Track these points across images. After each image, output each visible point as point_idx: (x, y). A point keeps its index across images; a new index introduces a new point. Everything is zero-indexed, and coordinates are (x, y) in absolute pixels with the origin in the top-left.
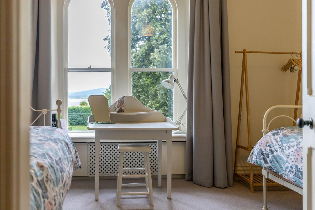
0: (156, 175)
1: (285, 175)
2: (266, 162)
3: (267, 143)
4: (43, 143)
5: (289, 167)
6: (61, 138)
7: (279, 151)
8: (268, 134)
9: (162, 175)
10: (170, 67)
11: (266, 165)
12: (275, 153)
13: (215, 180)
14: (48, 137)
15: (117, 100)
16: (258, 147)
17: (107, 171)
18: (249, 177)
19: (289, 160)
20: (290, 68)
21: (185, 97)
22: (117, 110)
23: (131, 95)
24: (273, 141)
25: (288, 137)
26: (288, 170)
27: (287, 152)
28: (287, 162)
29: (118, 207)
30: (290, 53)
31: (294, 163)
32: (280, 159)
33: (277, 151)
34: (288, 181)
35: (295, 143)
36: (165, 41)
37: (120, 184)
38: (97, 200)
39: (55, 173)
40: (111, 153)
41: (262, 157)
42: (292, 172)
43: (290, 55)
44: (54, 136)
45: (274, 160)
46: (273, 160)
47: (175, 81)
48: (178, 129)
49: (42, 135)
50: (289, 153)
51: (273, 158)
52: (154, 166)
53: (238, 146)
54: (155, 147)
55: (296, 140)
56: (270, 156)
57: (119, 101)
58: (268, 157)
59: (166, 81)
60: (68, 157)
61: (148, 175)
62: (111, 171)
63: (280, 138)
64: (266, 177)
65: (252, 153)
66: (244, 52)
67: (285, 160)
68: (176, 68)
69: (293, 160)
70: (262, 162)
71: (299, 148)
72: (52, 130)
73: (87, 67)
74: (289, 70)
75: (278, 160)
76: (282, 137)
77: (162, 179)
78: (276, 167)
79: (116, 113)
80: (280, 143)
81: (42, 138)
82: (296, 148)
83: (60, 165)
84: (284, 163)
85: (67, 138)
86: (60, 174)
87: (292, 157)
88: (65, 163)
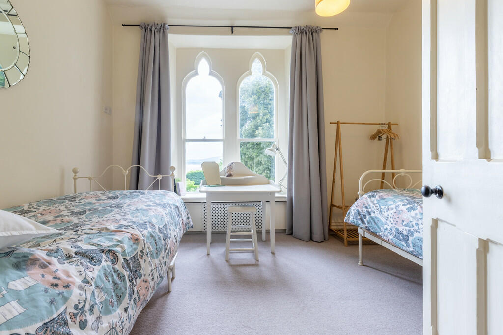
0: (260, 229)
1: (384, 236)
2: (363, 222)
3: (364, 204)
4: (150, 209)
5: (389, 229)
6: (171, 202)
7: (376, 213)
8: (363, 196)
9: (266, 230)
10: (272, 138)
11: (363, 226)
12: (373, 215)
13: (312, 235)
14: (158, 202)
15: (227, 166)
16: (354, 209)
17: (219, 226)
18: (343, 232)
19: (388, 222)
20: (378, 137)
21: (285, 162)
22: (227, 174)
23: (240, 161)
24: (370, 203)
25: (385, 200)
26: (387, 231)
27: (385, 214)
28: (386, 223)
29: (227, 261)
30: (379, 124)
31: (394, 225)
32: (378, 220)
33: (374, 213)
34: (387, 242)
35: (394, 206)
36: (268, 121)
37: (229, 239)
38: (208, 255)
39: (156, 243)
40: (222, 211)
41: (359, 217)
42: (392, 234)
43: (379, 125)
44: (164, 200)
45: (372, 221)
46: (370, 221)
47: (277, 149)
48: (280, 192)
49: (152, 199)
50: (388, 215)
51: (371, 219)
52: (259, 222)
53: (332, 205)
54: (260, 205)
55: (394, 202)
56: (368, 217)
57: (228, 167)
58: (366, 218)
59: (269, 149)
60: (176, 221)
61: (253, 232)
62: (222, 226)
63: (377, 200)
64: (363, 236)
65: (349, 214)
66: (338, 123)
67: (383, 221)
68: (277, 137)
69: (392, 222)
70: (360, 222)
71: (399, 211)
72: (164, 195)
73: (202, 138)
74: (377, 139)
75: (376, 221)
76: (378, 199)
77: (266, 233)
78: (374, 228)
79: (226, 177)
80: (378, 205)
81: (151, 203)
82: (395, 210)
83: (164, 232)
84: (383, 225)
85: (178, 201)
86: (163, 242)
87: (391, 219)
88: (171, 228)
